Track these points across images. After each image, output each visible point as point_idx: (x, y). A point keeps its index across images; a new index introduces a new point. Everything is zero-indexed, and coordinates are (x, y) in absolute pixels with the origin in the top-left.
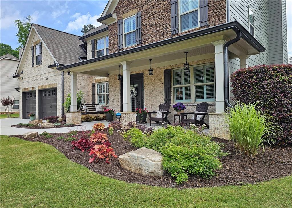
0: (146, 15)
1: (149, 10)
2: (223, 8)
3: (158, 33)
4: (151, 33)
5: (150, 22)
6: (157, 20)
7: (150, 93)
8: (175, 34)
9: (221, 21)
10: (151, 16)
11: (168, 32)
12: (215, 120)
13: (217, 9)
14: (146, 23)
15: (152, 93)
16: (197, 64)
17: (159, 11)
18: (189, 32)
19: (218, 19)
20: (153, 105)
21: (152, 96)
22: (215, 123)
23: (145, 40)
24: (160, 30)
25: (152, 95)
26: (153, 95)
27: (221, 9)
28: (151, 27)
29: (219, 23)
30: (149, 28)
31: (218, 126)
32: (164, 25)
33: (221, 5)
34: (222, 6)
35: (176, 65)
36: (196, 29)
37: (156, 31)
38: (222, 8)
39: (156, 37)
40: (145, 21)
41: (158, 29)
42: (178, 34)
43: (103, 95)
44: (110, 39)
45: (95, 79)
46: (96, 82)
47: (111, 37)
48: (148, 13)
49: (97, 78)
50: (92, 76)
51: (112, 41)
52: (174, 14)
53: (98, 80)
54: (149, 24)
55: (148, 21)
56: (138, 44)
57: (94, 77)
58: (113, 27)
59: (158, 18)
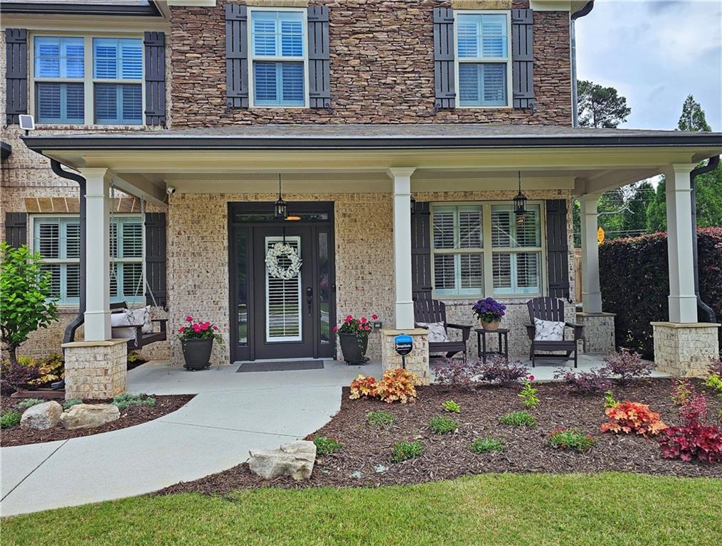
0: (346, 24)
1: (360, 13)
2: (566, 78)
3: (389, 90)
4: (366, 84)
5: (362, 52)
6: (386, 53)
7: (359, 266)
8: (446, 108)
9: (560, 107)
10: (363, 33)
11: (423, 96)
12: (690, 339)
13: (553, 78)
14: (346, 49)
15: (368, 268)
16: (504, 199)
17: (394, 27)
18: (484, 111)
19: (555, 100)
20: (371, 304)
21: (369, 277)
22: (692, 345)
23: (342, 101)
24: (398, 84)
25: (366, 272)
26: (370, 273)
27: (560, 80)
28: (368, 69)
29: (556, 110)
30: (356, 69)
31: (696, 353)
32: (409, 72)
33: (559, 71)
34: (562, 74)
35: (446, 193)
36: (504, 110)
37: (384, 84)
38: (563, 78)
39: (382, 101)
40: (343, 41)
41: (389, 80)
42: (452, 110)
43: (66, 265)
44: (179, 58)
45: (29, 197)
46: (30, 209)
47: (184, 53)
48: (354, 20)
49: (43, 196)
50: (7, 184)
51: (191, 67)
52: (444, 51)
53: (44, 202)
54: (359, 56)
55: (356, 46)
56: (317, 109)
57: (21, 189)
58: (193, 17)
59: (388, 46)
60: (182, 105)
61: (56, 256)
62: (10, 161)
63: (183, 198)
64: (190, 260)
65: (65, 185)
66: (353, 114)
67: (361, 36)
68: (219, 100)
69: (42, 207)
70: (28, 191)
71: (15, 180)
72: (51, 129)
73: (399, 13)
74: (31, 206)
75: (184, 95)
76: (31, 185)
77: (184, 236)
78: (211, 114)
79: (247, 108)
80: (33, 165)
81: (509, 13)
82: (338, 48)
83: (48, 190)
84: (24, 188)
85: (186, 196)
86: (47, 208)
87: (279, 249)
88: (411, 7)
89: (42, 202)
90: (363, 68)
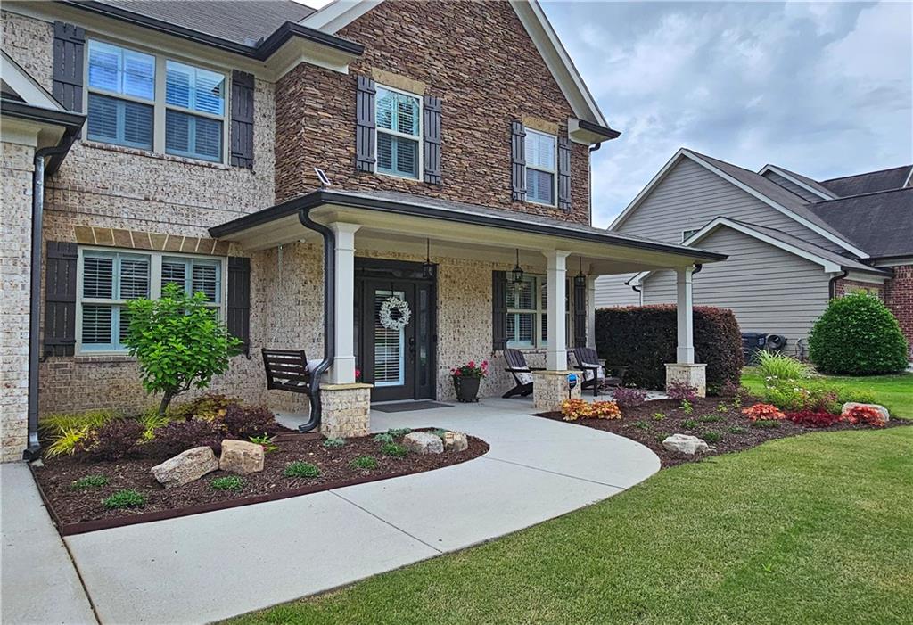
0: (452, 117)
1: (462, 111)
3: (481, 178)
4: (466, 170)
5: (464, 144)
6: (480, 148)
7: (456, 321)
8: (519, 201)
10: (464, 128)
11: (504, 188)
13: (580, 190)
14: (452, 138)
15: (462, 322)
17: (487, 130)
18: (541, 207)
20: (464, 353)
21: (463, 330)
23: (449, 181)
24: (487, 175)
25: (461, 326)
26: (464, 327)
27: (583, 193)
28: (467, 158)
30: (459, 156)
32: (495, 167)
36: (552, 208)
37: (478, 173)
38: (585, 192)
39: (476, 186)
40: (450, 131)
41: (481, 170)
42: (522, 202)
43: (119, 307)
44: (312, 114)
45: (81, 225)
46: (82, 239)
47: (317, 110)
48: (458, 116)
49: (101, 225)
50: (51, 207)
51: (323, 125)
52: (519, 157)
53: (102, 233)
54: (461, 147)
55: (458, 137)
56: (430, 184)
57: (70, 215)
58: (326, 78)
59: (481, 143)
60: (313, 159)
61: (109, 296)
62: (55, 180)
63: (309, 248)
64: (315, 308)
65: (133, 217)
66: (455, 193)
67: (463, 130)
68: (348, 161)
69: (99, 239)
70: (80, 218)
71: (62, 202)
72: (115, 150)
73: (489, 119)
74: (83, 237)
75: (317, 150)
76: (86, 212)
77: (309, 286)
78: (340, 173)
79: (372, 173)
80: (89, 188)
81: (556, 137)
82: (445, 136)
83: (108, 219)
84: (74, 213)
85: (313, 246)
86: (105, 240)
87: (393, 303)
88: (497, 116)
89: (100, 233)
90: (464, 157)
